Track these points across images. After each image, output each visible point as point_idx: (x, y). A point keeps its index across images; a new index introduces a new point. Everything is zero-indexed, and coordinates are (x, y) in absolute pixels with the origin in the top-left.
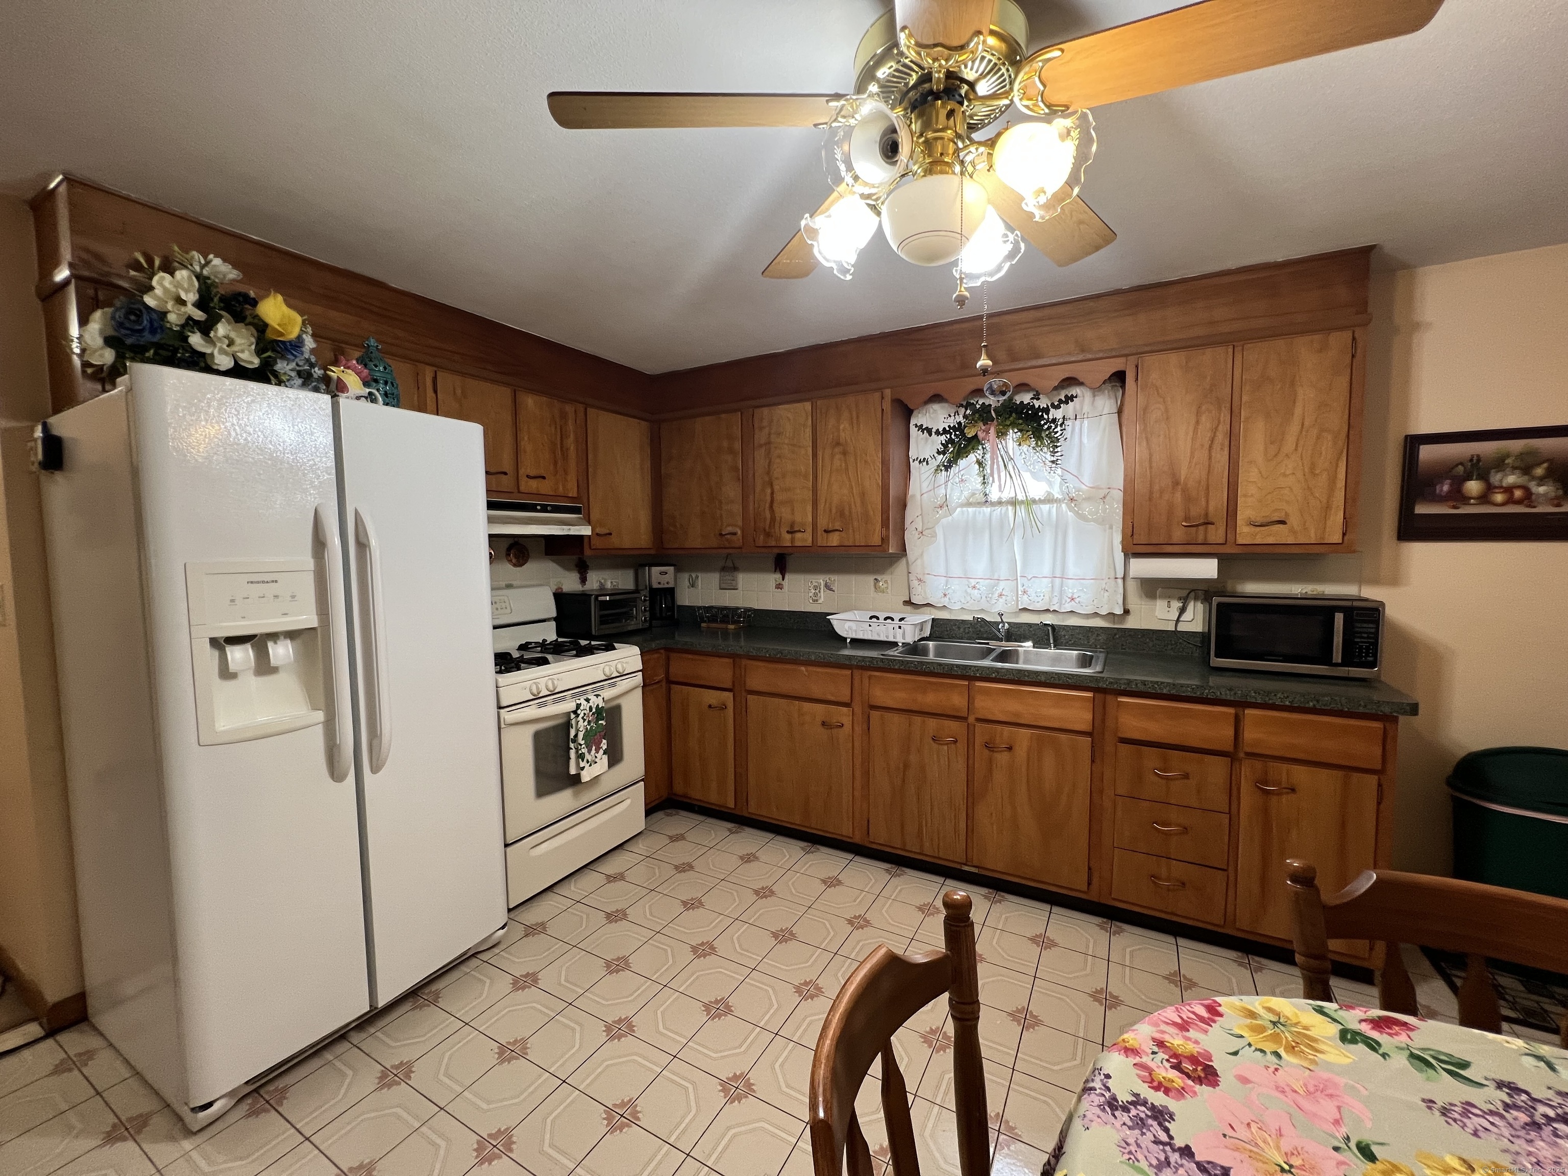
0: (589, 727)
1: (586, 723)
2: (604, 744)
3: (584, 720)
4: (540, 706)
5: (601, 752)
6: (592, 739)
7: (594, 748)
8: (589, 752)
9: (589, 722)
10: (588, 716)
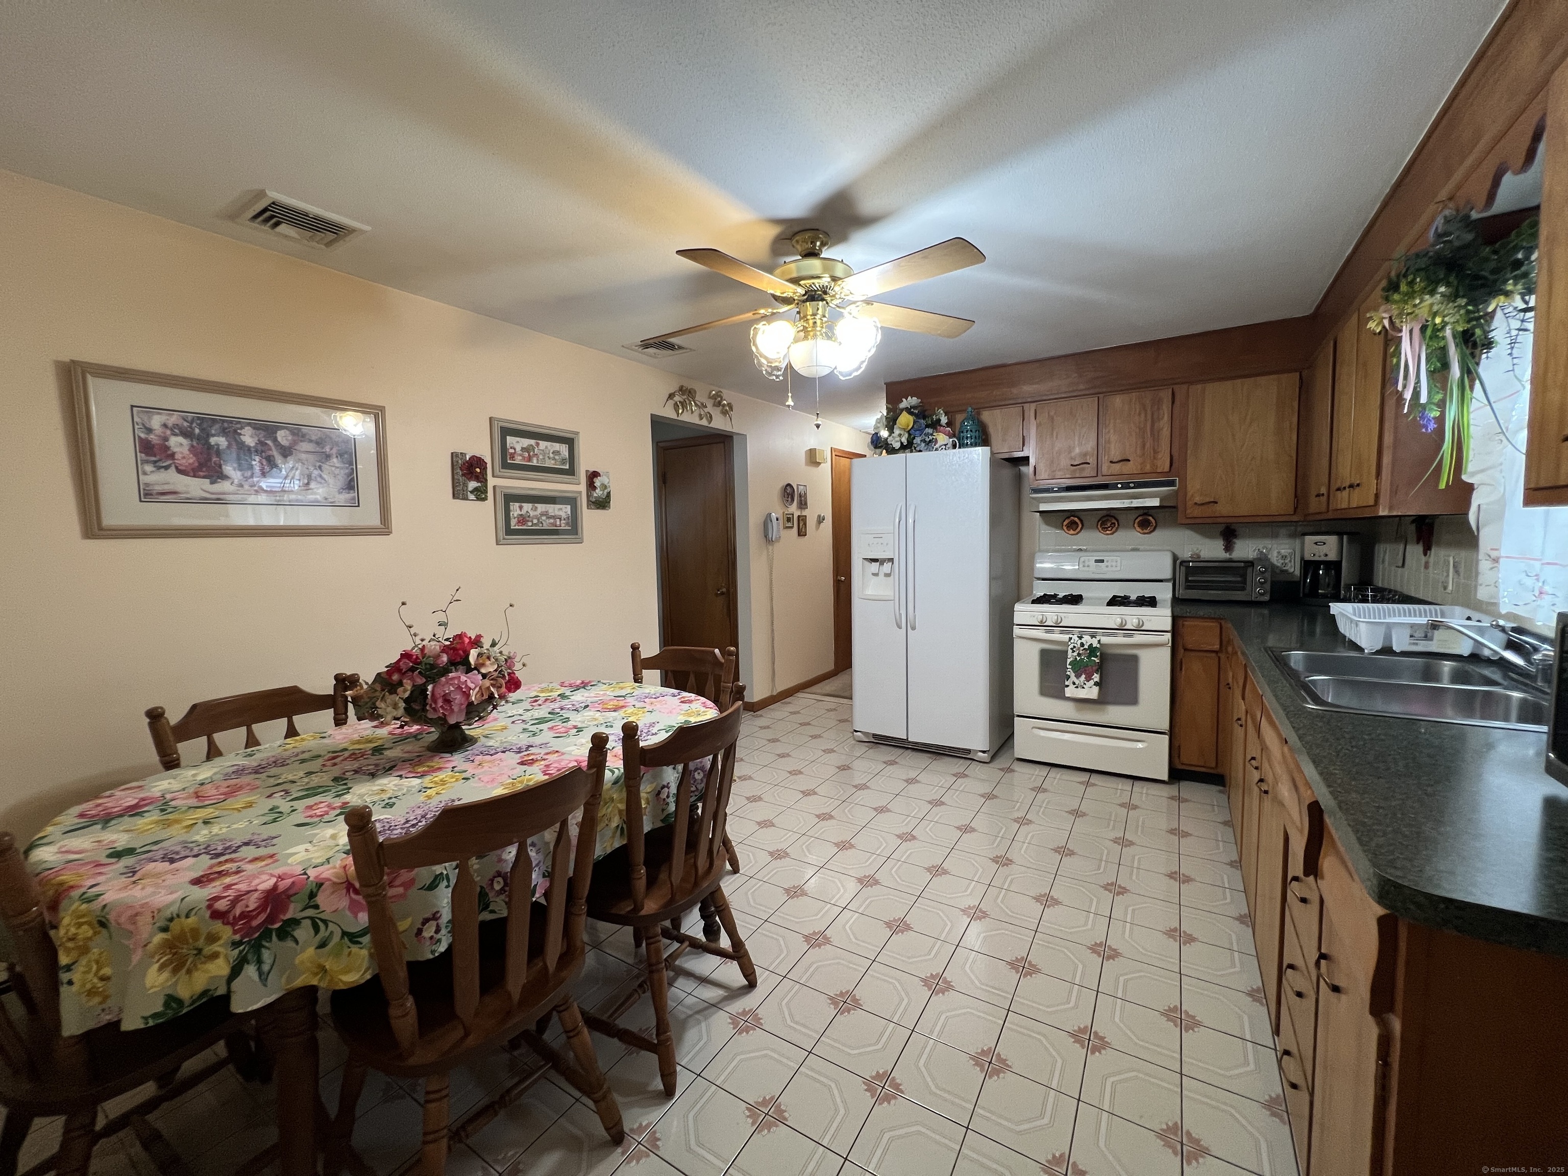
0: (1078, 658)
1: (1075, 654)
2: (1096, 678)
3: (1073, 651)
4: (1047, 632)
5: (1092, 682)
6: (1080, 668)
7: (1083, 676)
8: (1078, 676)
9: (1079, 655)
10: (1079, 649)
